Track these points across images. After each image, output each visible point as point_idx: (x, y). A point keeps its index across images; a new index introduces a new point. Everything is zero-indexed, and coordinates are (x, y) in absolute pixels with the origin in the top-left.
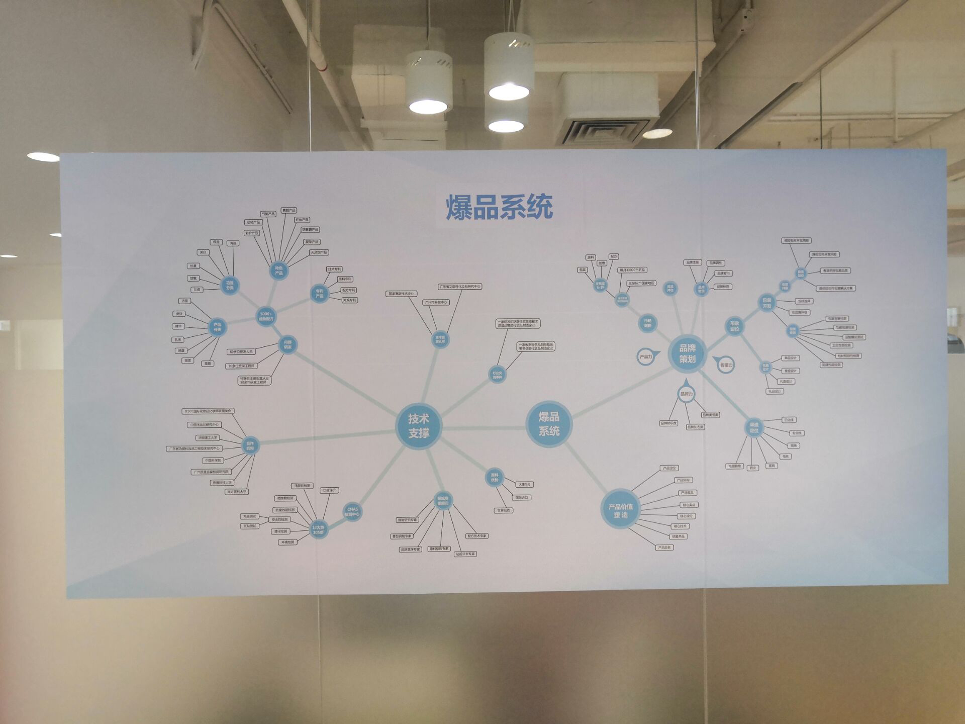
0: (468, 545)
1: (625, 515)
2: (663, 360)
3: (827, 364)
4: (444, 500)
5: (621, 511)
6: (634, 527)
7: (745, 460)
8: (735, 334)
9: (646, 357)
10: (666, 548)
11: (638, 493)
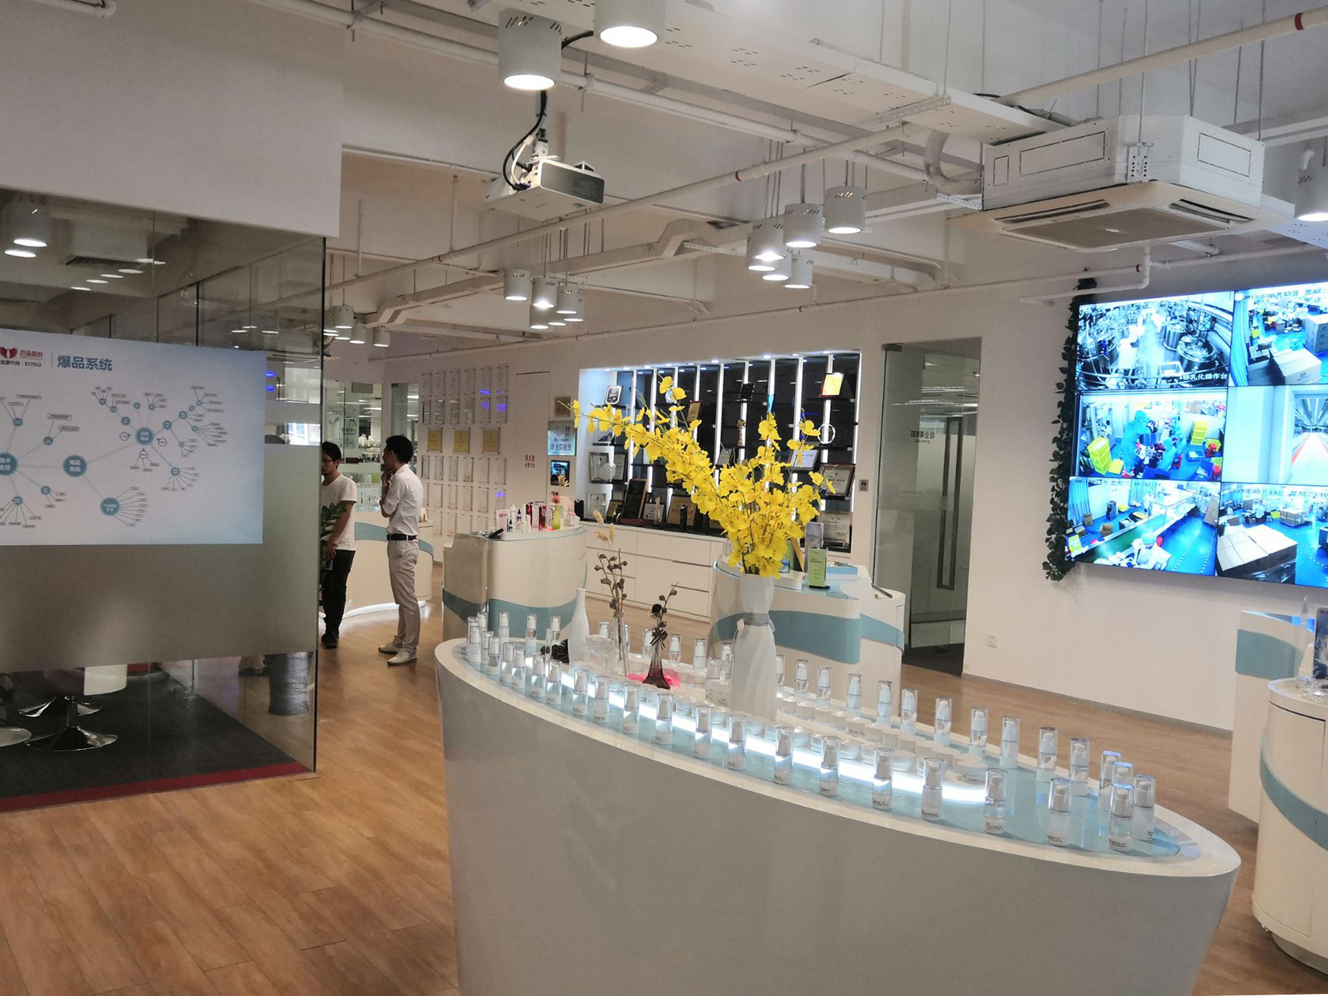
0: (30, 522)
1: (112, 510)
2: (133, 439)
3: (210, 445)
4: (18, 501)
5: (110, 508)
6: (116, 515)
7: (171, 486)
8: (167, 428)
9: (125, 437)
10: (132, 525)
11: (119, 500)
